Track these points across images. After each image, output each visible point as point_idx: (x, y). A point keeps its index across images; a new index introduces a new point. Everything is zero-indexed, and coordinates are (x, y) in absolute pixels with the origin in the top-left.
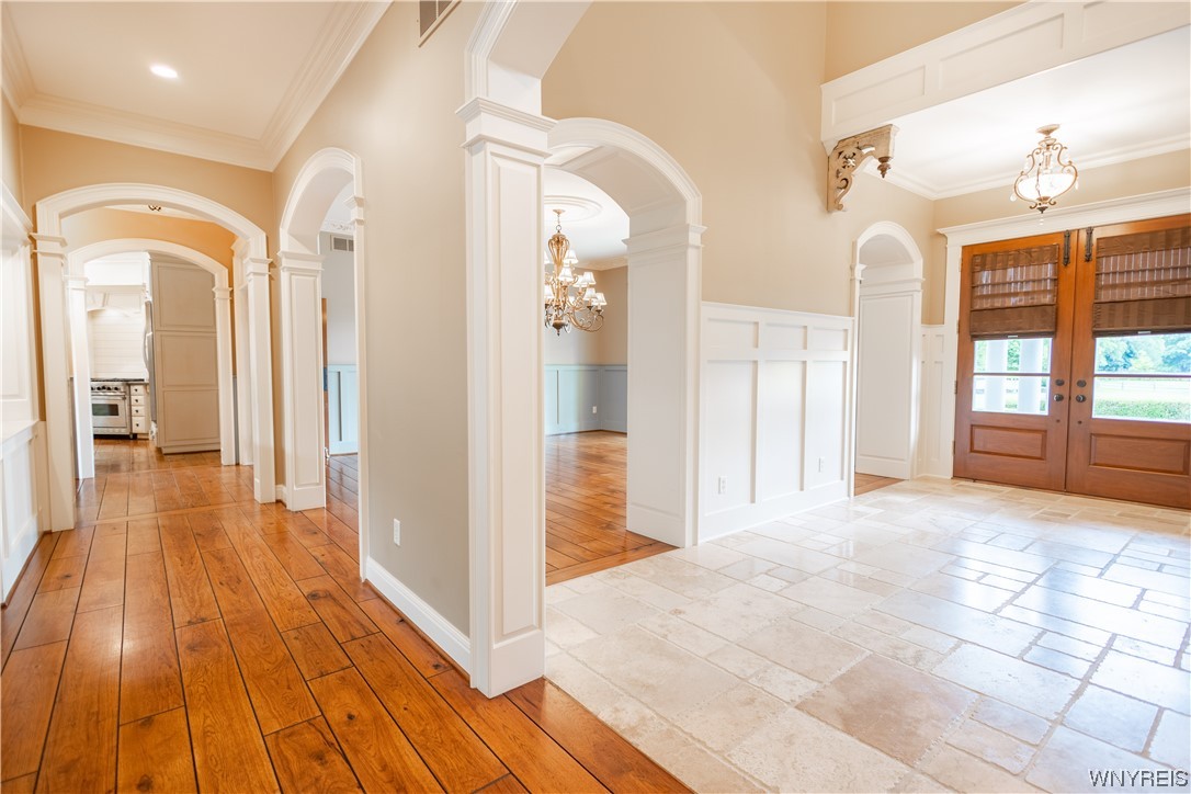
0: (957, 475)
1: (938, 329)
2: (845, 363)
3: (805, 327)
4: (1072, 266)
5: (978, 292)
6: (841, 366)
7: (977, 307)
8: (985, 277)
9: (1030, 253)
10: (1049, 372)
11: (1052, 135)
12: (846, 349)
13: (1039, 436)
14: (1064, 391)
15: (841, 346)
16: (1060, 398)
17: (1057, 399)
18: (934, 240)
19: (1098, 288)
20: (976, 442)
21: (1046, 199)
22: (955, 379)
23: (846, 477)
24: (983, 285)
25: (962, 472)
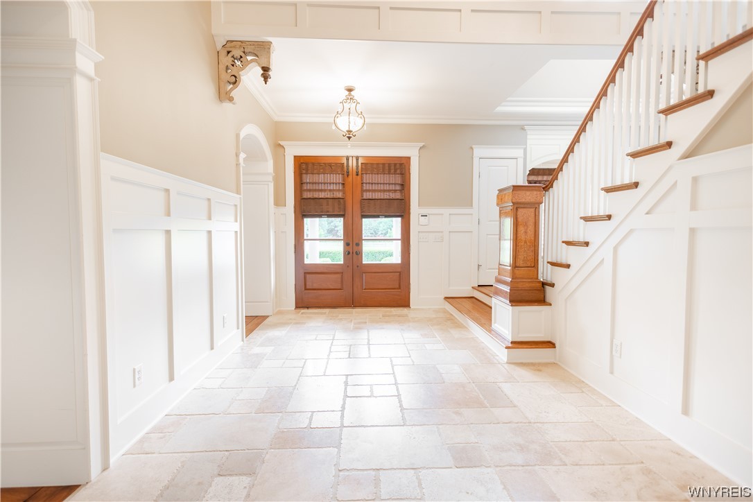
0: (297, 307)
1: (282, 210)
2: (236, 232)
3: (209, 200)
4: (350, 177)
5: (305, 187)
6: (233, 234)
7: (305, 197)
8: (307, 178)
9: (331, 166)
10: (342, 238)
11: (352, 93)
12: (236, 221)
13: (339, 276)
14: (350, 249)
15: (233, 219)
16: (349, 253)
17: (347, 254)
18: (278, 148)
19: (363, 191)
20: (307, 283)
21: (351, 131)
22: (294, 243)
23: (240, 327)
24: (307, 183)
25: (302, 304)
